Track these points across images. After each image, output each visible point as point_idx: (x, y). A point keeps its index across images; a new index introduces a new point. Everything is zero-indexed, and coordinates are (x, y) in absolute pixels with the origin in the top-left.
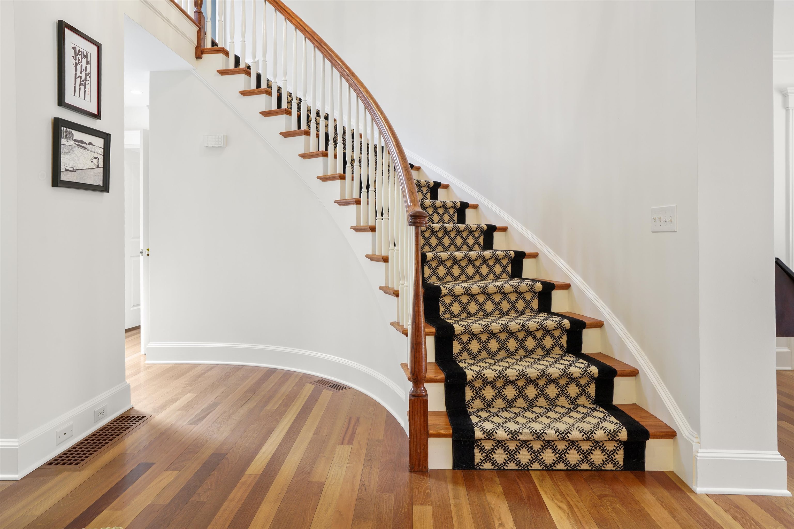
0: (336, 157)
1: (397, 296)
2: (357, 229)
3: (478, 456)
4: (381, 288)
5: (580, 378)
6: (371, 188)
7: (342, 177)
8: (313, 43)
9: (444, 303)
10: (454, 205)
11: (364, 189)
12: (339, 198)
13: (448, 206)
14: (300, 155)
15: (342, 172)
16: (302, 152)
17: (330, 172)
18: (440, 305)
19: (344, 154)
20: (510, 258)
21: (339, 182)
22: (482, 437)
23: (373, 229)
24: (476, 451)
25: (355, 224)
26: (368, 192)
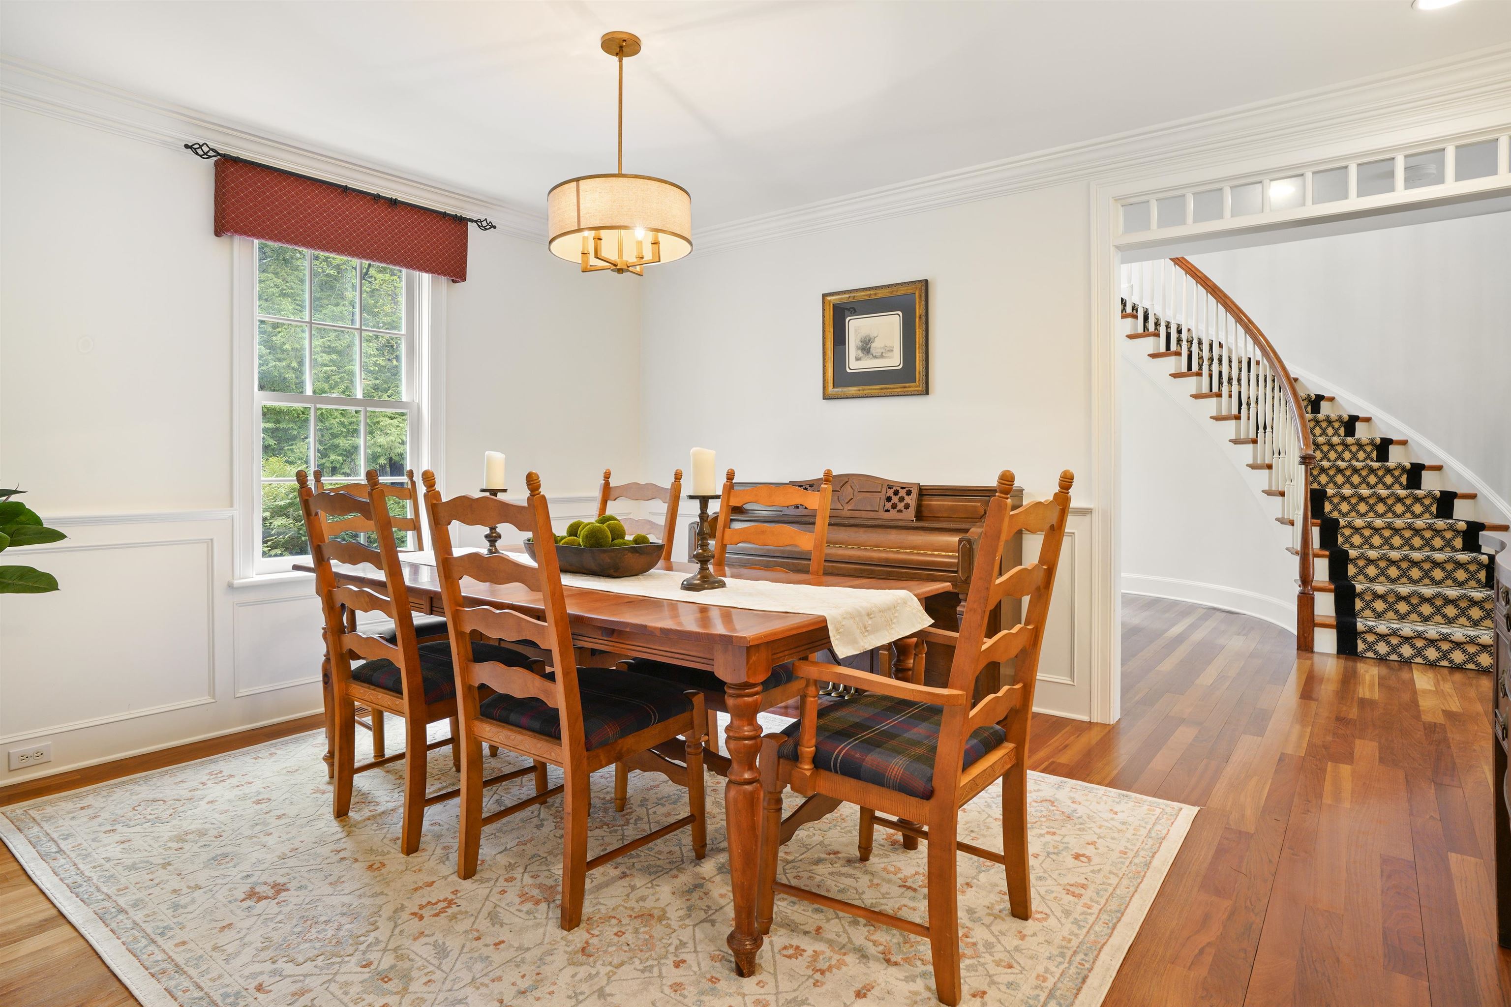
0: (1230, 396)
1: (1293, 525)
2: (1253, 467)
3: (1361, 646)
4: (1277, 519)
5: (1483, 601)
6: (1269, 429)
7: (1238, 418)
8: (1206, 289)
9: (1342, 534)
10: (1372, 442)
11: (1261, 430)
12: (1233, 437)
13: (1363, 443)
14: (1192, 396)
15: (1237, 413)
16: (1194, 392)
17: (1224, 413)
18: (1339, 536)
19: (1240, 393)
20: (1434, 498)
21: (1234, 422)
22: (1364, 629)
23: (1270, 467)
24: (1359, 642)
25: (1251, 462)
26: (1265, 433)
